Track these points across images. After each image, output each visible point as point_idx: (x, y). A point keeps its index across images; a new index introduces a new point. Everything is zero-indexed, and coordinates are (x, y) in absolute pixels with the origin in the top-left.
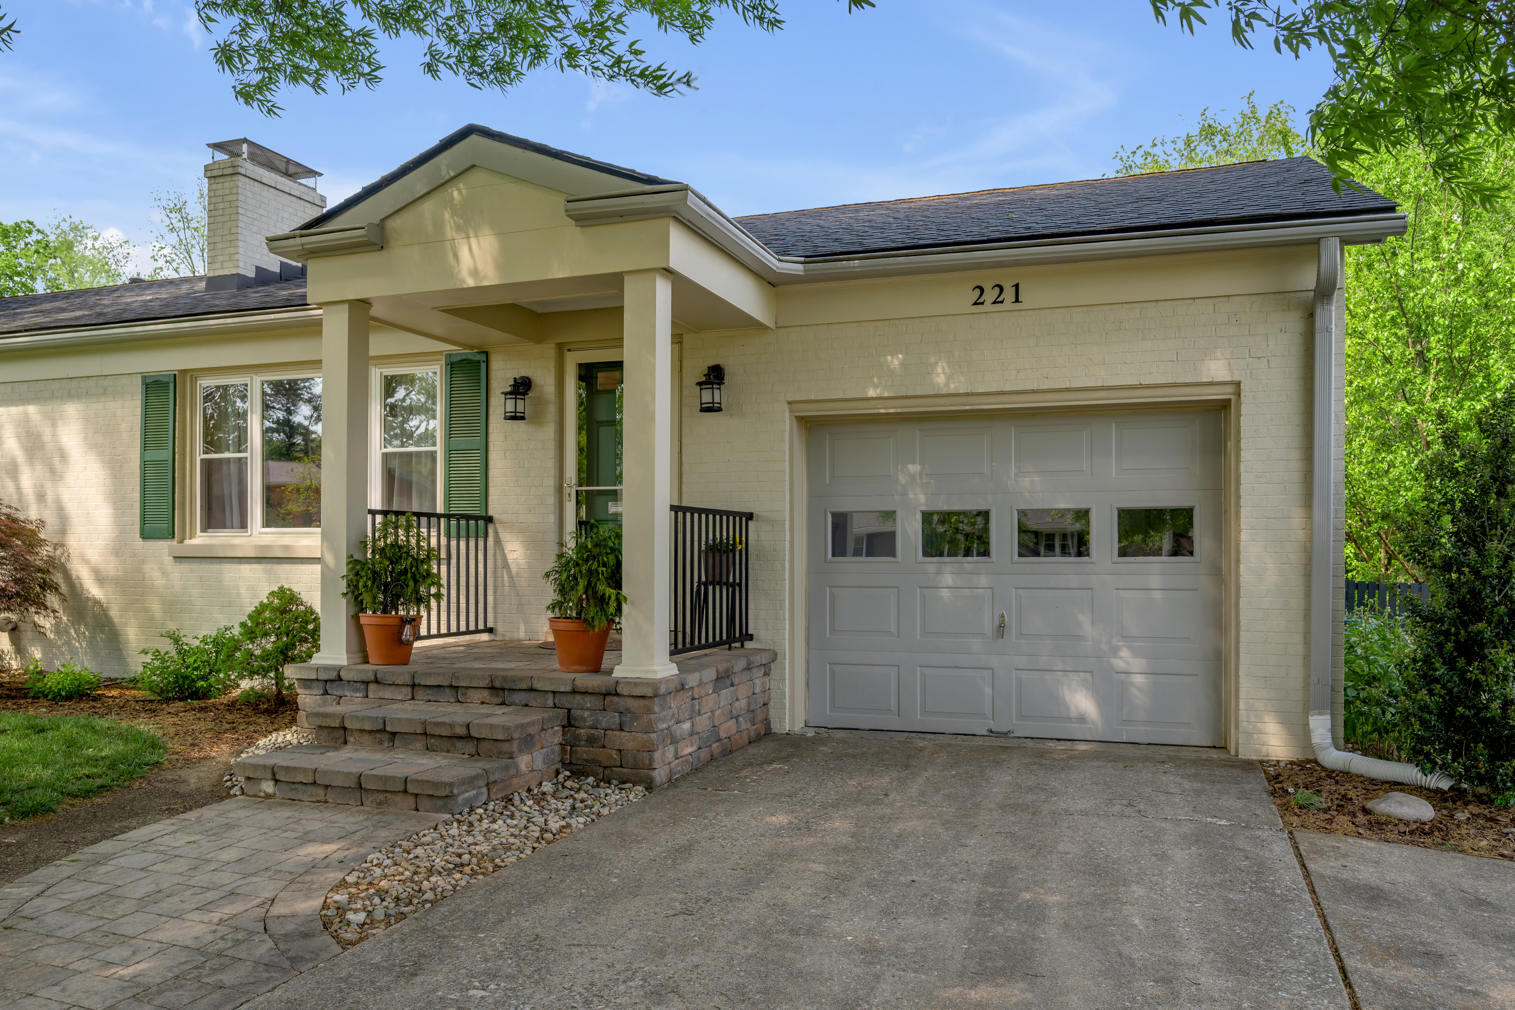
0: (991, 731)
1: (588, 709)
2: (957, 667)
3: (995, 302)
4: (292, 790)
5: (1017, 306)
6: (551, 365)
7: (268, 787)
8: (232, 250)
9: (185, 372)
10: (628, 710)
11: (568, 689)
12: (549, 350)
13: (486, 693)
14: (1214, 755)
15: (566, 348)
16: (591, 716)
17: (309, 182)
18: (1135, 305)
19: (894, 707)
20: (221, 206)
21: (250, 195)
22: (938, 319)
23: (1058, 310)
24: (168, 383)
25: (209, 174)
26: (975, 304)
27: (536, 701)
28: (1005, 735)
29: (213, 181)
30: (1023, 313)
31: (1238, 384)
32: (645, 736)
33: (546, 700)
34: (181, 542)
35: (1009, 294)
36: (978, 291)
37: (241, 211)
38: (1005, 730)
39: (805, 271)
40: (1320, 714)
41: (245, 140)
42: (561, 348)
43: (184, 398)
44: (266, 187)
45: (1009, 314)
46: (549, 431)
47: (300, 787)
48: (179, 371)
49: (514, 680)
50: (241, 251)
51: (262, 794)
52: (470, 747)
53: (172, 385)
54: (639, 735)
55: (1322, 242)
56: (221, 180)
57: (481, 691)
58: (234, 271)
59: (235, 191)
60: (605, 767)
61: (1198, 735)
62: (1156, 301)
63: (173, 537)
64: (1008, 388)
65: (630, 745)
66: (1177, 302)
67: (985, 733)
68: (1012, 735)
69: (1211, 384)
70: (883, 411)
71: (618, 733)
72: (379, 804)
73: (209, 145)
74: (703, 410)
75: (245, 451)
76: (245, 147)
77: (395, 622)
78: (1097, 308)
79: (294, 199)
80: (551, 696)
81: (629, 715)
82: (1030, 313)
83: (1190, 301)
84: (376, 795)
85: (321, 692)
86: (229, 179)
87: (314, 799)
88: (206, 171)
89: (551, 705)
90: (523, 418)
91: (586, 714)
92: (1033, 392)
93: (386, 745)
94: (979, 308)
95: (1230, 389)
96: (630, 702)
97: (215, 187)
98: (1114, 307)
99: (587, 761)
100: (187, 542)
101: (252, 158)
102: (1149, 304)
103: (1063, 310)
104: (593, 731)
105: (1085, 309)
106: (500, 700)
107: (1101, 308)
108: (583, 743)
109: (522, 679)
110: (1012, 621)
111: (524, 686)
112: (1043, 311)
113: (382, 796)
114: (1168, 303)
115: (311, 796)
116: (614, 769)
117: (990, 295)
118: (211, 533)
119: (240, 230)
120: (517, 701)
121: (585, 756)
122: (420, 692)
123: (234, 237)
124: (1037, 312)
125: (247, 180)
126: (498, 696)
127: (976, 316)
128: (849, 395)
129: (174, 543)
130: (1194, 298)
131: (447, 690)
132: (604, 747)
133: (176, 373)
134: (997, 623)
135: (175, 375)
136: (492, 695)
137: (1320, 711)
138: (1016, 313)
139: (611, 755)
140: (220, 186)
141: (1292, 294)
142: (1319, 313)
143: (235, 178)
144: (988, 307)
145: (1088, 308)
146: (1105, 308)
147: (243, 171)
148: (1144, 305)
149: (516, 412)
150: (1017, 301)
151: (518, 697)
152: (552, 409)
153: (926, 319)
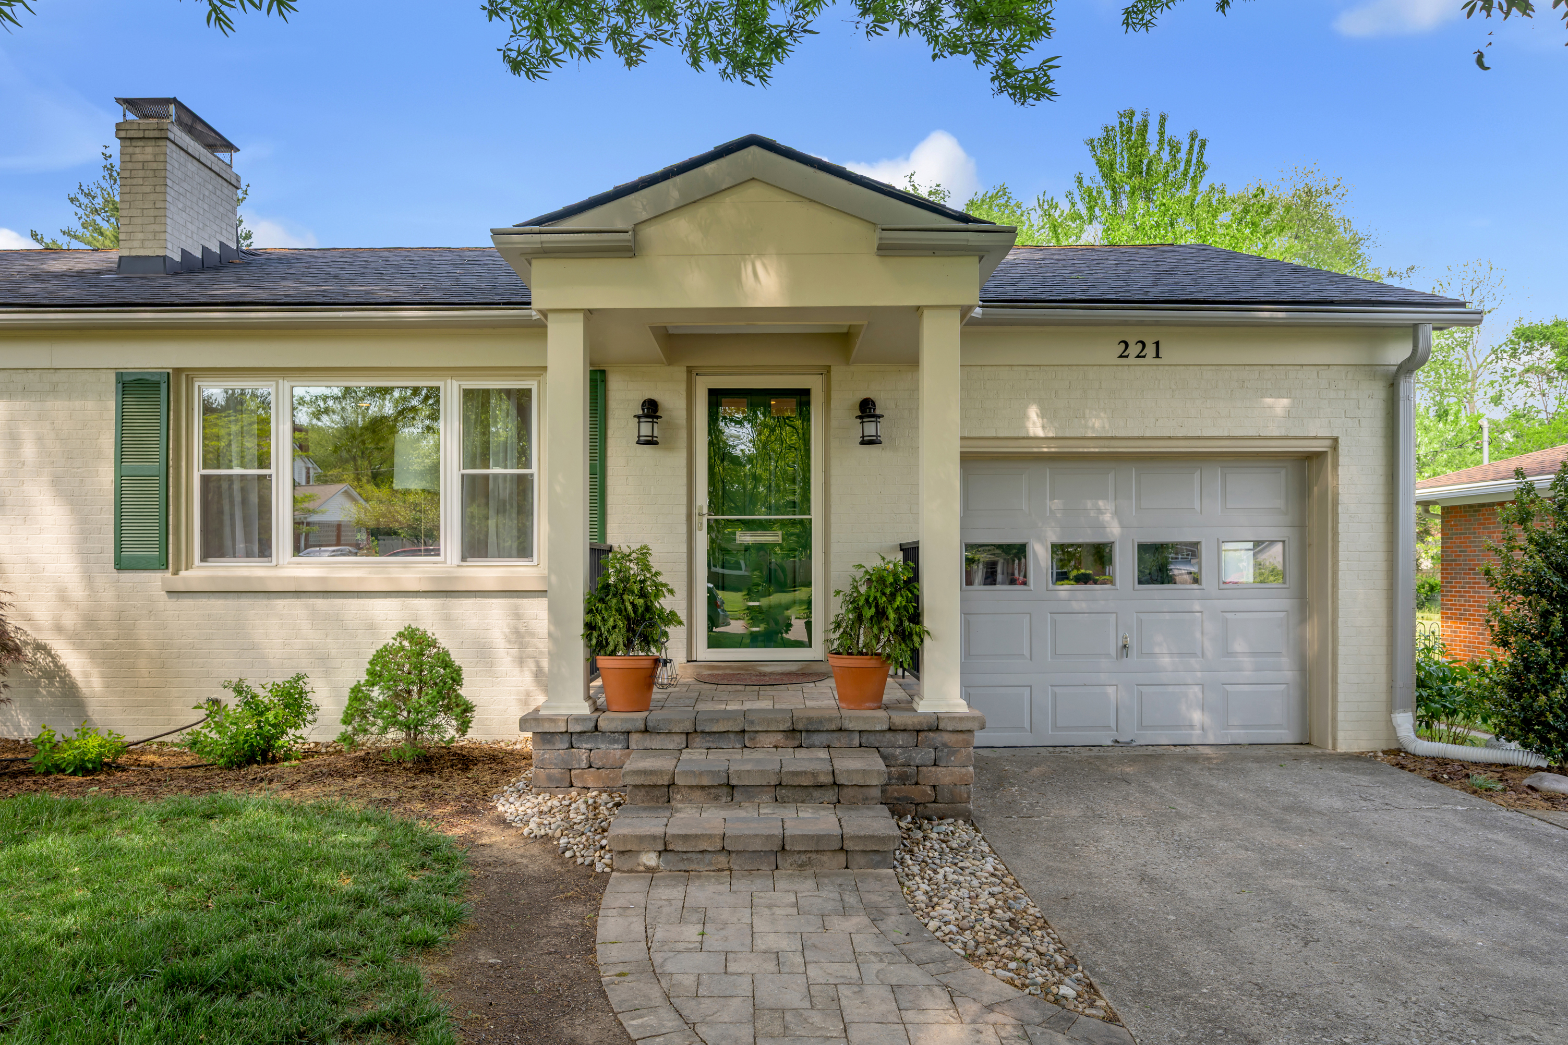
0: (1117, 741)
1: (900, 747)
2: (1085, 685)
3: (1138, 356)
4: (683, 860)
5: (1157, 361)
6: (682, 388)
7: (650, 859)
8: (157, 228)
9: (178, 371)
10: (945, 745)
11: (885, 727)
12: (680, 372)
13: (780, 736)
14: (1303, 750)
15: (695, 372)
16: (904, 753)
17: (225, 156)
18: (1255, 367)
19: (1027, 725)
20: (141, 173)
21: (176, 165)
22: (1086, 368)
23: (1191, 367)
24: (159, 383)
25: (123, 134)
26: (1121, 356)
27: (840, 741)
28: (1128, 744)
29: (128, 143)
30: (1161, 368)
31: (1336, 440)
32: (963, 770)
33: (852, 740)
34: (176, 573)
35: (1150, 350)
36: (1123, 345)
37: (169, 182)
38: (1128, 740)
39: (983, 314)
40: (1405, 712)
41: (174, 101)
42: (691, 372)
43: (178, 401)
44: (190, 158)
45: (1149, 368)
46: (680, 458)
47: (694, 856)
48: (174, 369)
49: (821, 721)
50: (169, 229)
51: (642, 868)
52: (831, 795)
53: (164, 386)
54: (956, 769)
55: (1421, 327)
56: (141, 143)
57: (774, 734)
58: (160, 253)
59: (162, 158)
60: (917, 805)
61: (1287, 735)
62: (1272, 365)
63: (167, 568)
64: (1148, 434)
65: (947, 780)
66: (1289, 367)
67: (1110, 743)
68: (1134, 744)
69: (1315, 438)
70: (1045, 450)
71: (933, 769)
72: (801, 866)
73: (118, 100)
74: (863, 443)
75: (268, 466)
76: (172, 108)
77: (647, 664)
78: (1224, 368)
79: (213, 175)
80: (857, 736)
81: (945, 750)
82: (1167, 368)
83: (1299, 367)
84: (796, 857)
85: (567, 745)
86: (153, 143)
87: (713, 868)
88: (118, 130)
89: (858, 745)
90: (656, 443)
91: (898, 751)
92: (1170, 438)
93: (724, 800)
94: (1140, 361)
95: (1328, 443)
96: (946, 738)
97: (130, 150)
98: (1237, 367)
99: (898, 799)
100: (183, 573)
101: (180, 122)
102: (1266, 368)
103: (1196, 368)
104: (905, 769)
105: (1213, 368)
106: (797, 743)
107: (1227, 367)
108: (894, 781)
109: (830, 720)
110: (1133, 643)
111: (833, 727)
112: (1178, 368)
113: (804, 857)
114: (1281, 367)
115: (710, 864)
116: (929, 805)
117: (1134, 349)
118: (213, 563)
119: (168, 205)
120: (817, 743)
121: (896, 795)
122: (698, 740)
123: (161, 212)
124: (1173, 367)
125: (174, 147)
126: (794, 739)
127: (1120, 368)
128: (1001, 434)
129: (168, 574)
130: (1302, 365)
131: (732, 736)
132: (917, 783)
133: (171, 371)
134: (1120, 644)
135: (168, 374)
136: (787, 738)
137: (1404, 708)
138: (1155, 368)
139: (925, 791)
140: (138, 150)
141: (1377, 367)
142: (1403, 386)
143: (161, 143)
144: (1132, 360)
145: (1217, 368)
146: (1230, 368)
147: (171, 136)
148: (1262, 368)
149: (652, 436)
150: (1157, 356)
151: (817, 739)
152: (683, 434)
153: (1074, 368)
